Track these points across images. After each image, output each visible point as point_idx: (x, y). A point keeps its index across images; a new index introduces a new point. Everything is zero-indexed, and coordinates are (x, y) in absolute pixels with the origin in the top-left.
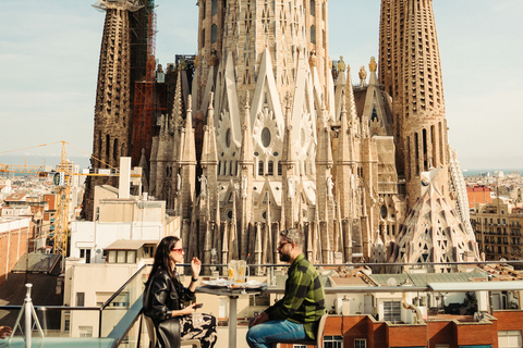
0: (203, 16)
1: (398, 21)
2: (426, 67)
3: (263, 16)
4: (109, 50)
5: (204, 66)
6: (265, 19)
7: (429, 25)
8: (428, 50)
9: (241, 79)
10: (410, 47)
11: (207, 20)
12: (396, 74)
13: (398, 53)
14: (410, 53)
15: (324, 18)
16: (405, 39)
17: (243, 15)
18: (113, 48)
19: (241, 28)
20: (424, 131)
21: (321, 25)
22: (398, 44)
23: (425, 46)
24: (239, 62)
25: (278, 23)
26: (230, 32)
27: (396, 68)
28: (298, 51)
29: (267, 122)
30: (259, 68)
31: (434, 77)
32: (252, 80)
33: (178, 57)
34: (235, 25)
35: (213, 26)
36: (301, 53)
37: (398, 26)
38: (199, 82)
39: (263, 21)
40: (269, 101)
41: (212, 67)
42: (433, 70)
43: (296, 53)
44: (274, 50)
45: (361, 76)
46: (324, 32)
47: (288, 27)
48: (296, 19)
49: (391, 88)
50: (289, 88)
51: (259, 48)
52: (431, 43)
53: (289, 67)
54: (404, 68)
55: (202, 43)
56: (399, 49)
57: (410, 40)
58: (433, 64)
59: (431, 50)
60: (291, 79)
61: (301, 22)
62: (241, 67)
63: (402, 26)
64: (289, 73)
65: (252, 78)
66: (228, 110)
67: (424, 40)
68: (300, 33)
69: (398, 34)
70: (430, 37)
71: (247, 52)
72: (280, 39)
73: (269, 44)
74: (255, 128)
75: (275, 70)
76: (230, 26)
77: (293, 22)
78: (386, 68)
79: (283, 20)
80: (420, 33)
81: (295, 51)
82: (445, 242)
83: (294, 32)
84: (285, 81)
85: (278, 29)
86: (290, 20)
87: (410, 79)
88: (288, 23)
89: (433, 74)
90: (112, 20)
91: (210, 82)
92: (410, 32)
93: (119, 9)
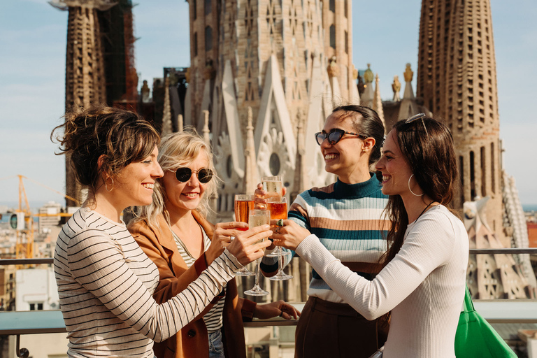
0: (194, 16)
1: (442, 15)
2: (476, 73)
3: (268, 13)
4: (77, 62)
5: (199, 80)
6: (271, 16)
7: (483, 17)
8: (480, 51)
9: (242, 94)
10: (457, 47)
11: (199, 22)
12: (438, 84)
13: (441, 57)
14: (457, 56)
15: (346, 15)
16: (450, 38)
17: (242, 13)
18: (81, 59)
19: (240, 30)
20: (472, 154)
21: (342, 25)
22: (442, 45)
23: (476, 46)
24: (239, 73)
25: (286, 22)
26: (227, 35)
27: (438, 76)
28: (312, 57)
29: (276, 146)
30: (264, 80)
31: (486, 86)
32: (256, 95)
33: (166, 71)
34: (233, 26)
35: (207, 29)
36: (316, 60)
37: (442, 21)
38: (193, 100)
39: (268, 20)
40: (276, 120)
41: (208, 82)
42: (486, 77)
43: (309, 60)
44: (281, 56)
45: (395, 89)
46: (346, 34)
47: (299, 27)
48: (310, 16)
49: (431, 102)
50: (301, 104)
51: (263, 54)
52: (484, 43)
53: (301, 79)
54: (448, 76)
55: (194, 52)
56: (442, 52)
57: (457, 39)
58: (485, 70)
59: (485, 50)
60: (303, 92)
61: (317, 20)
62: (242, 80)
63: (447, 22)
64: (301, 85)
65: (255, 93)
66: (227, 133)
67: (476, 38)
68: (315, 34)
69: (442, 32)
70: (484, 34)
71: (249, 60)
72: (289, 42)
73: (276, 49)
74: (261, 154)
75: (283, 82)
76: (227, 27)
77: (305, 19)
78: (426, 77)
79: (293, 17)
80: (470, 30)
81: (308, 57)
82: (495, 287)
83: (307, 32)
84: (296, 96)
85: (287, 29)
86: (302, 17)
87: (455, 89)
88: (300, 22)
89: (485, 82)
90: (76, 21)
91: (206, 100)
92: (457, 29)
93: (84, 7)
